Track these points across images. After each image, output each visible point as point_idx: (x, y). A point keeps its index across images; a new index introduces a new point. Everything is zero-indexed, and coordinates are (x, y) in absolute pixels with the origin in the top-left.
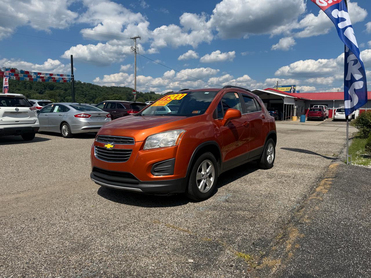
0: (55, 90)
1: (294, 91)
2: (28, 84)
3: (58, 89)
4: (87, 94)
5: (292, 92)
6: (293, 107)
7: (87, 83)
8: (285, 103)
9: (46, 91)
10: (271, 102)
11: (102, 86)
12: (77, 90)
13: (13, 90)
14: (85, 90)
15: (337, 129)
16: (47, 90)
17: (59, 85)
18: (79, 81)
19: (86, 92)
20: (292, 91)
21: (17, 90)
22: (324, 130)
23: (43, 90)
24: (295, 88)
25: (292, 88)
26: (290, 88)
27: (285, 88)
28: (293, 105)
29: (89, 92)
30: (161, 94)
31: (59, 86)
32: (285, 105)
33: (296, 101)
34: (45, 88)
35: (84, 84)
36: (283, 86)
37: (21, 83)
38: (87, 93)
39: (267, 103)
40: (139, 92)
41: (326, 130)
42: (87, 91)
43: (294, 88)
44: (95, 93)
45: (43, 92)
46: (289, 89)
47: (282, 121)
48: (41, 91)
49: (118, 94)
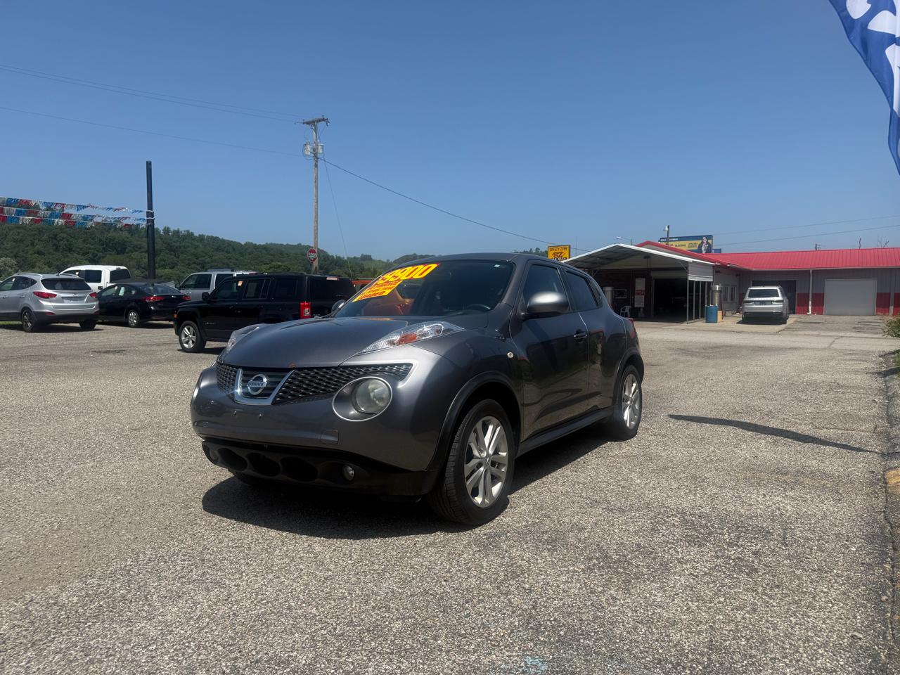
0: (127, 253)
1: (709, 250)
2: (63, 238)
3: (136, 251)
4: (205, 263)
5: (704, 252)
6: (709, 288)
7: (208, 236)
8: (690, 278)
9: (108, 256)
10: (654, 275)
11: (243, 244)
12: (182, 253)
13: (27, 252)
14: (203, 252)
15: (831, 344)
16: (111, 254)
17: (137, 241)
18: (188, 231)
19: (204, 257)
20: (703, 249)
21: (35, 253)
22: (797, 345)
23: (100, 254)
24: (710, 241)
25: (702, 243)
26: (699, 242)
27: (687, 243)
28: (709, 283)
29: (211, 257)
30: (388, 260)
31: (139, 243)
32: (692, 282)
33: (717, 272)
34: (104, 249)
35: (201, 238)
36: (681, 239)
37: (45, 237)
38: (207, 260)
39: (644, 279)
40: (333, 256)
41: (804, 345)
42: (207, 254)
43: (708, 243)
44: (227, 261)
45: (99, 258)
46: (695, 244)
47: (685, 324)
48: (94, 257)
49: (282, 262)
